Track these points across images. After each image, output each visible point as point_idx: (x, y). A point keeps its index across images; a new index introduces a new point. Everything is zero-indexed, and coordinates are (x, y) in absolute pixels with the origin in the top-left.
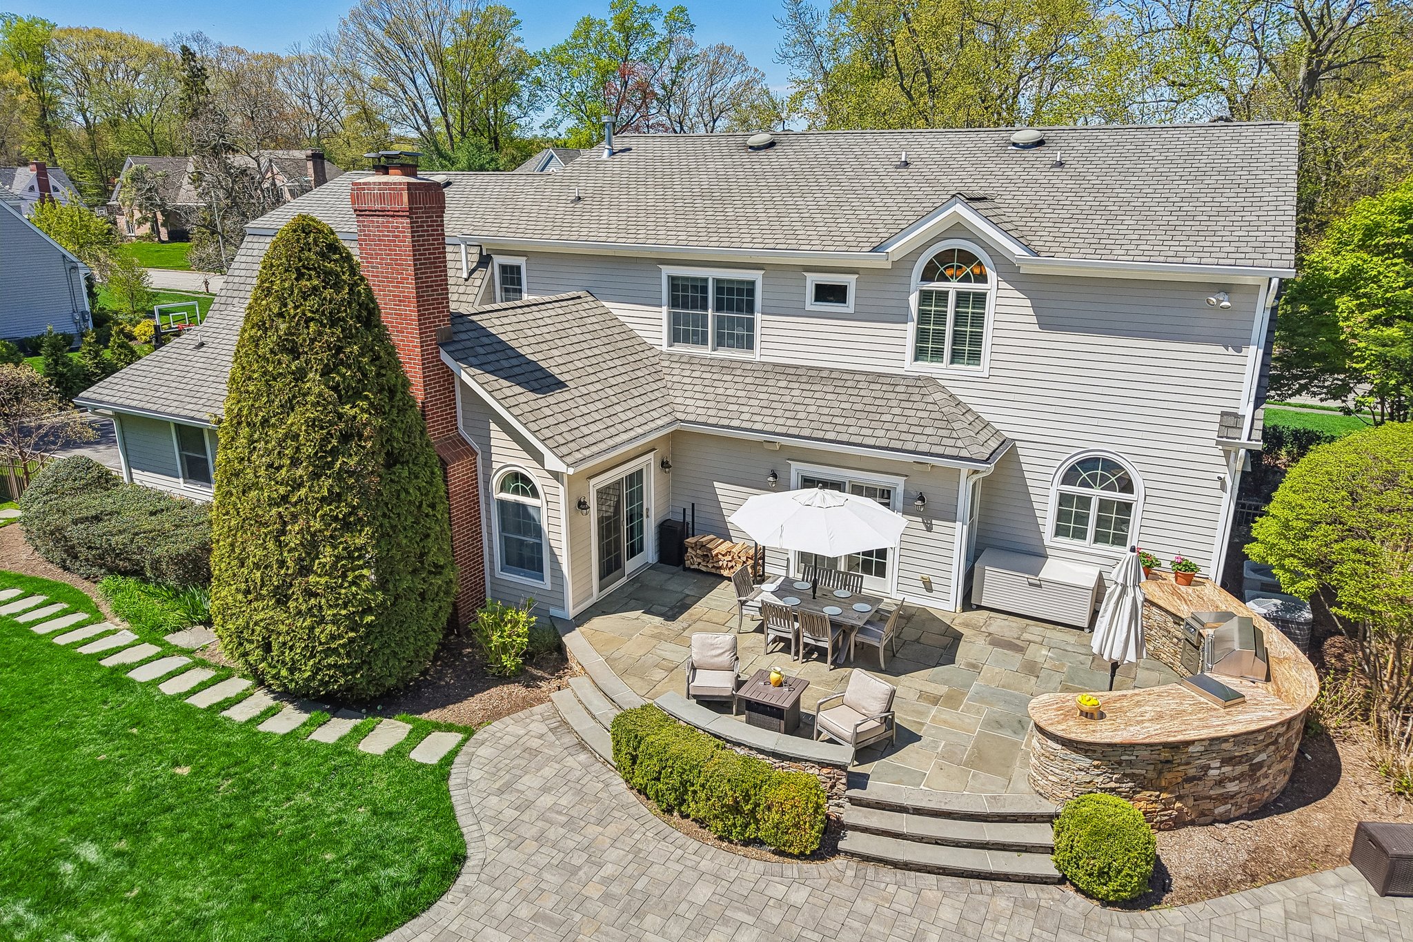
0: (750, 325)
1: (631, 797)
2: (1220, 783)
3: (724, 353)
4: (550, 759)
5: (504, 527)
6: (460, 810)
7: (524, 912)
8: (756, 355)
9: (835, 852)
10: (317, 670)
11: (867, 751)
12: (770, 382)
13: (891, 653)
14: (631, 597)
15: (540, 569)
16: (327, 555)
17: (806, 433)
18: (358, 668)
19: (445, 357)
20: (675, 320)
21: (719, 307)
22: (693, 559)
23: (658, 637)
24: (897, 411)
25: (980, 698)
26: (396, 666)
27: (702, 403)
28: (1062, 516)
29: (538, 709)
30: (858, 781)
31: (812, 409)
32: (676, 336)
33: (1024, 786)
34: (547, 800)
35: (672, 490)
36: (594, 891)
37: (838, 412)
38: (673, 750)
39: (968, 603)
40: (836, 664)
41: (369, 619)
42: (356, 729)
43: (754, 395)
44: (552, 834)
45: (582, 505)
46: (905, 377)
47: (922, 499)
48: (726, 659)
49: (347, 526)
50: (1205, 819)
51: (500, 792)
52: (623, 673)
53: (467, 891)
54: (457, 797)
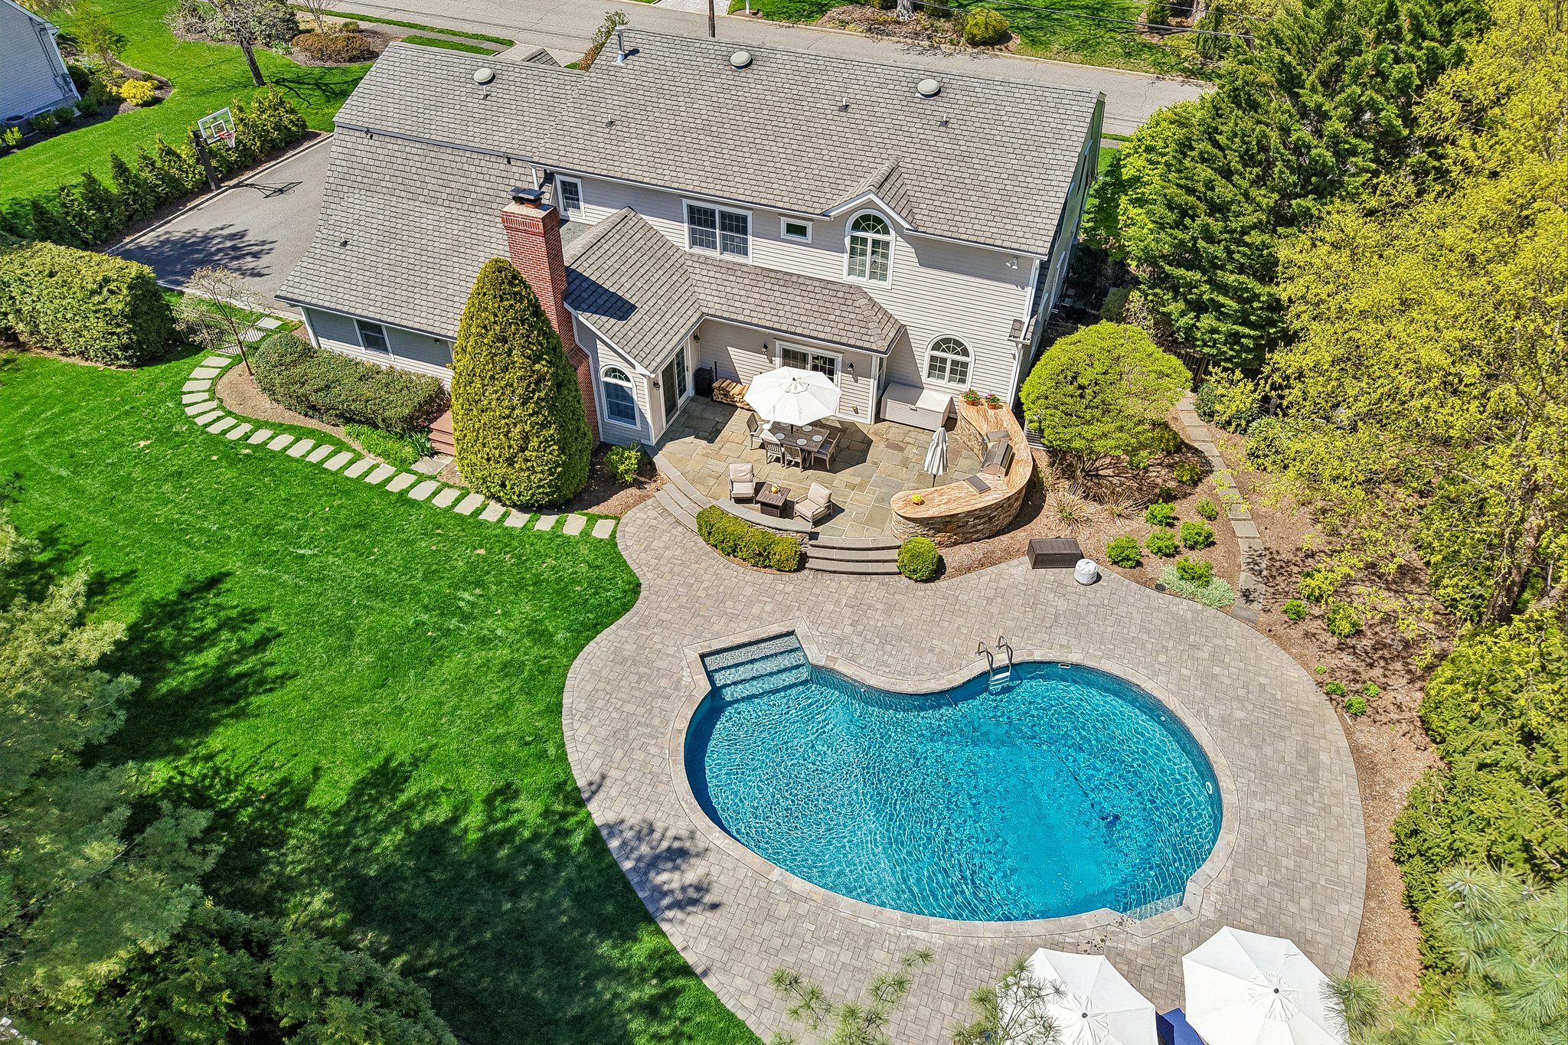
0: (745, 241)
1: (709, 548)
2: (974, 526)
3: (728, 257)
4: (663, 531)
5: (608, 395)
6: (629, 562)
7: (674, 605)
8: (749, 260)
9: (804, 568)
10: (533, 495)
11: (818, 521)
12: (761, 284)
13: (833, 459)
14: (685, 426)
15: (633, 418)
16: (534, 442)
17: (784, 328)
18: (553, 493)
19: (566, 305)
20: (693, 232)
21: (723, 228)
22: (718, 396)
23: (706, 455)
24: (838, 312)
25: (876, 485)
26: (572, 488)
27: (717, 300)
28: (932, 367)
29: (649, 502)
30: (813, 536)
31: (787, 308)
32: (694, 242)
33: (888, 533)
34: (669, 553)
35: (700, 353)
36: (702, 594)
37: (802, 311)
38: (729, 530)
39: (878, 418)
40: (805, 469)
41: (559, 469)
42: (557, 521)
43: (751, 294)
44: (676, 569)
45: (656, 385)
46: (843, 285)
47: (851, 366)
48: (749, 476)
49: (543, 426)
50: (967, 541)
51: (645, 551)
52: (692, 482)
53: (647, 598)
54: (625, 555)
